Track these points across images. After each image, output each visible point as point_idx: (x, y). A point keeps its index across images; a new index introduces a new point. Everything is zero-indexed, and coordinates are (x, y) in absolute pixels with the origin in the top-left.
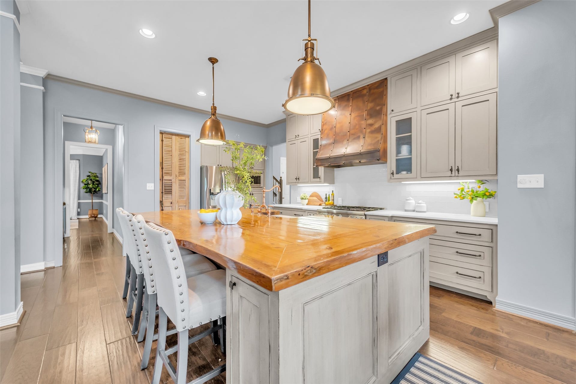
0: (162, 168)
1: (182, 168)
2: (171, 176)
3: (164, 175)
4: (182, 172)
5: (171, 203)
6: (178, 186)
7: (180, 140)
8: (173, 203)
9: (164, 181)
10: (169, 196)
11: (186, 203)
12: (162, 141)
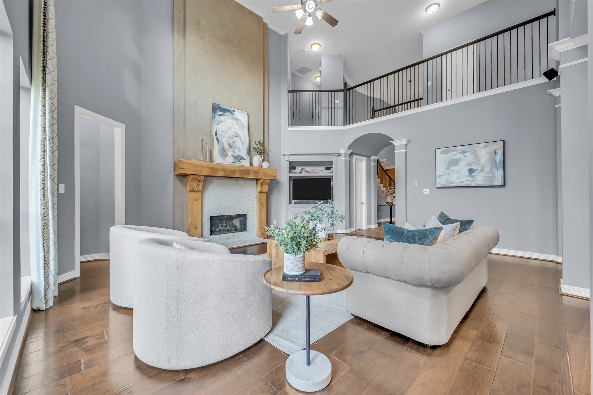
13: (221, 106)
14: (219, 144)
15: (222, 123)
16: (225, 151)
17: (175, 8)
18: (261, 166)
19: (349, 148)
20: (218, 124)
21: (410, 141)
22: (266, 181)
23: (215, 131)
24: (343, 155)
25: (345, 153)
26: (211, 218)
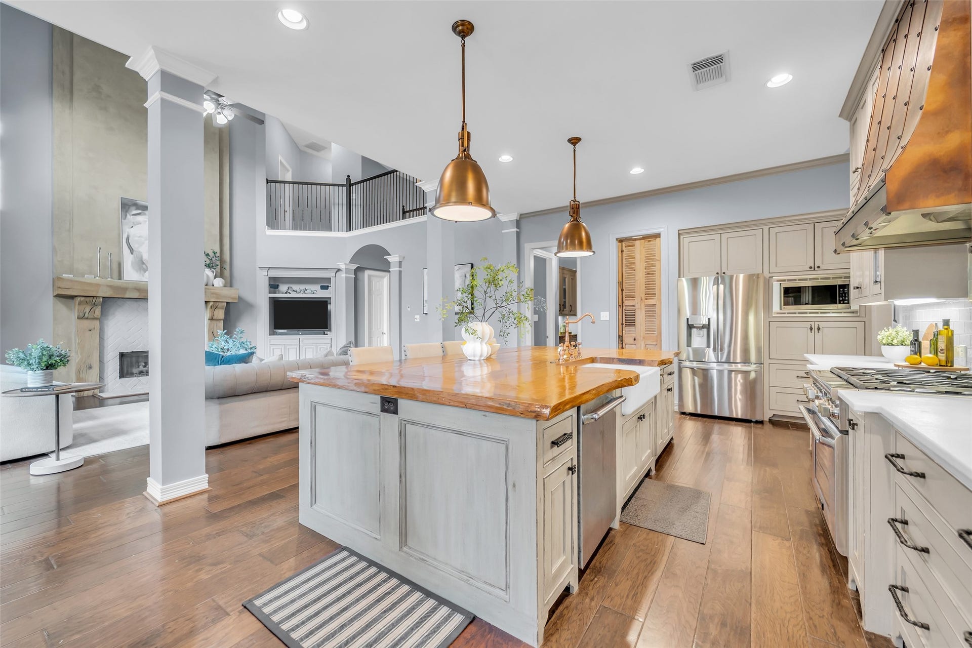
0: (622, 290)
1: (652, 286)
2: (635, 300)
3: (624, 298)
4: (650, 293)
5: (635, 340)
6: (644, 315)
7: (647, 245)
8: (636, 339)
9: (624, 308)
10: (632, 329)
11: (657, 341)
12: (622, 251)
13: (137, 202)
14: (132, 254)
15: (139, 225)
16: (143, 263)
17: (55, 68)
18: (212, 285)
19: (353, 260)
20: (132, 227)
21: (404, 257)
22: (220, 305)
23: (125, 236)
24: (344, 271)
25: (346, 269)
26: (122, 355)
